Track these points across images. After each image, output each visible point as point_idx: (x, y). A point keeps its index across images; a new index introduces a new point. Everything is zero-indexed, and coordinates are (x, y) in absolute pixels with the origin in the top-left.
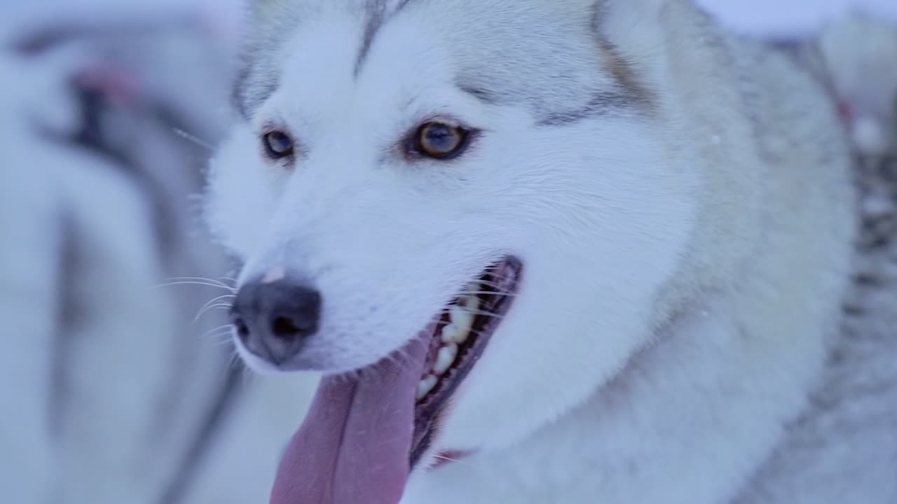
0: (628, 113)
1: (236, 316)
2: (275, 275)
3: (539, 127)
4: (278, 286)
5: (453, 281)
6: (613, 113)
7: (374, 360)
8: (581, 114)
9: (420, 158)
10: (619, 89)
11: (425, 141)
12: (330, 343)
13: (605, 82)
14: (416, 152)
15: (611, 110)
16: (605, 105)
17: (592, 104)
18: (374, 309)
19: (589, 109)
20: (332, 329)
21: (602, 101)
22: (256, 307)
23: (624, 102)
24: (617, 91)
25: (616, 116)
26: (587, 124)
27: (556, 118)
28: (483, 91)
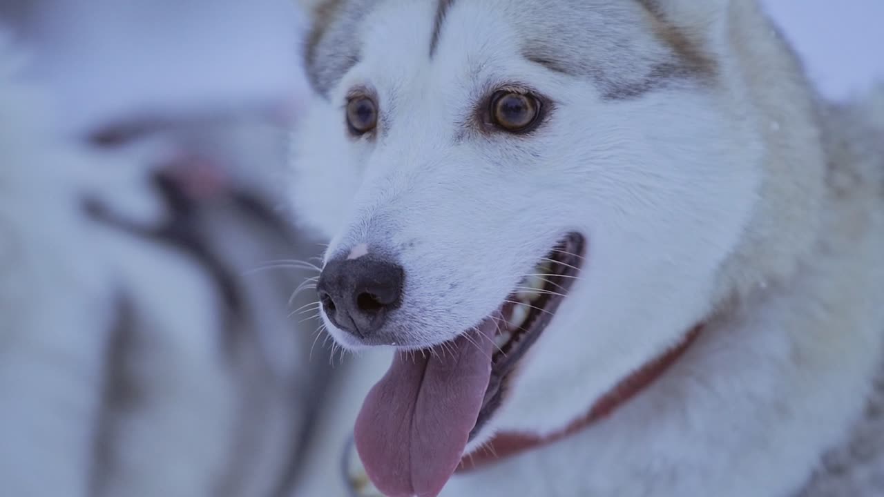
0: (689, 83)
1: (324, 292)
2: (359, 251)
3: (605, 101)
4: (362, 262)
5: (525, 263)
6: (676, 84)
7: (451, 338)
8: (644, 88)
9: (495, 131)
10: (678, 59)
11: (500, 115)
12: (412, 318)
13: (660, 52)
14: (491, 124)
15: (674, 82)
16: (665, 76)
17: (651, 76)
18: (453, 286)
19: (649, 82)
20: (414, 303)
21: (663, 72)
22: (341, 283)
23: (685, 72)
24: (675, 61)
25: (677, 88)
26: (652, 99)
27: (618, 92)
28: (552, 61)
